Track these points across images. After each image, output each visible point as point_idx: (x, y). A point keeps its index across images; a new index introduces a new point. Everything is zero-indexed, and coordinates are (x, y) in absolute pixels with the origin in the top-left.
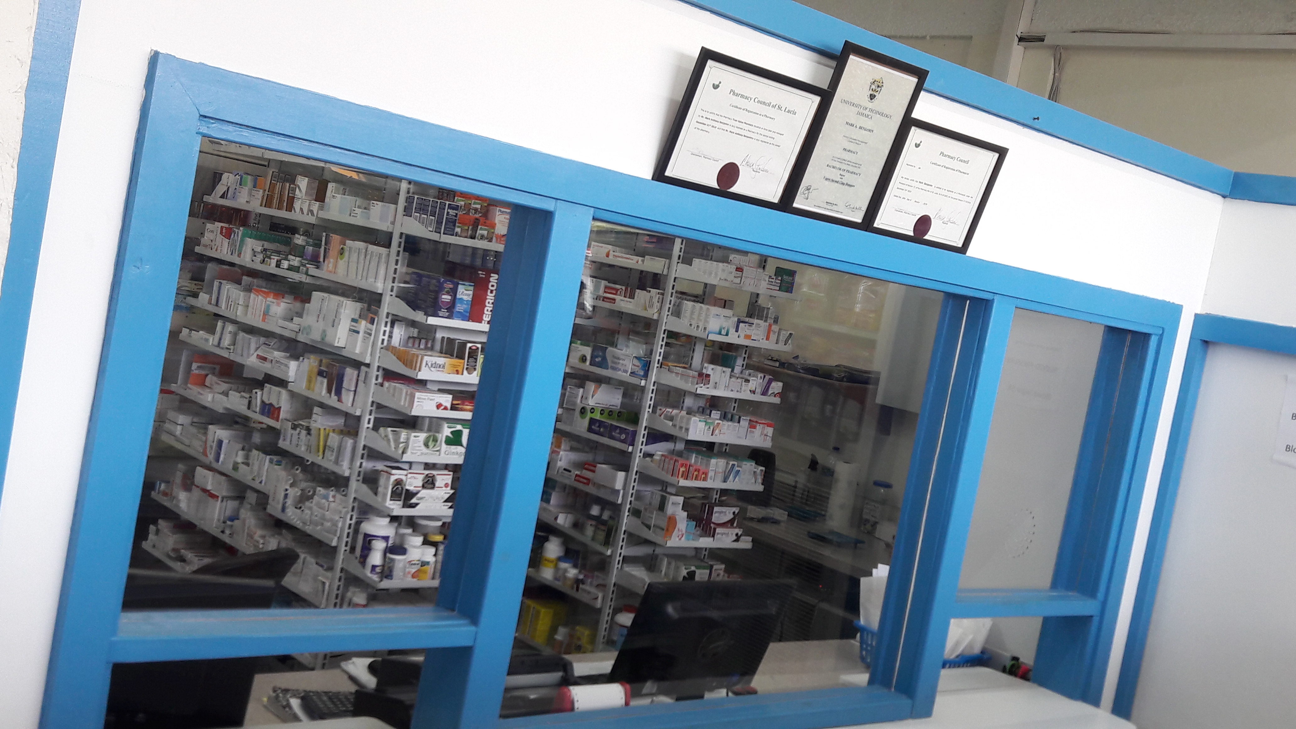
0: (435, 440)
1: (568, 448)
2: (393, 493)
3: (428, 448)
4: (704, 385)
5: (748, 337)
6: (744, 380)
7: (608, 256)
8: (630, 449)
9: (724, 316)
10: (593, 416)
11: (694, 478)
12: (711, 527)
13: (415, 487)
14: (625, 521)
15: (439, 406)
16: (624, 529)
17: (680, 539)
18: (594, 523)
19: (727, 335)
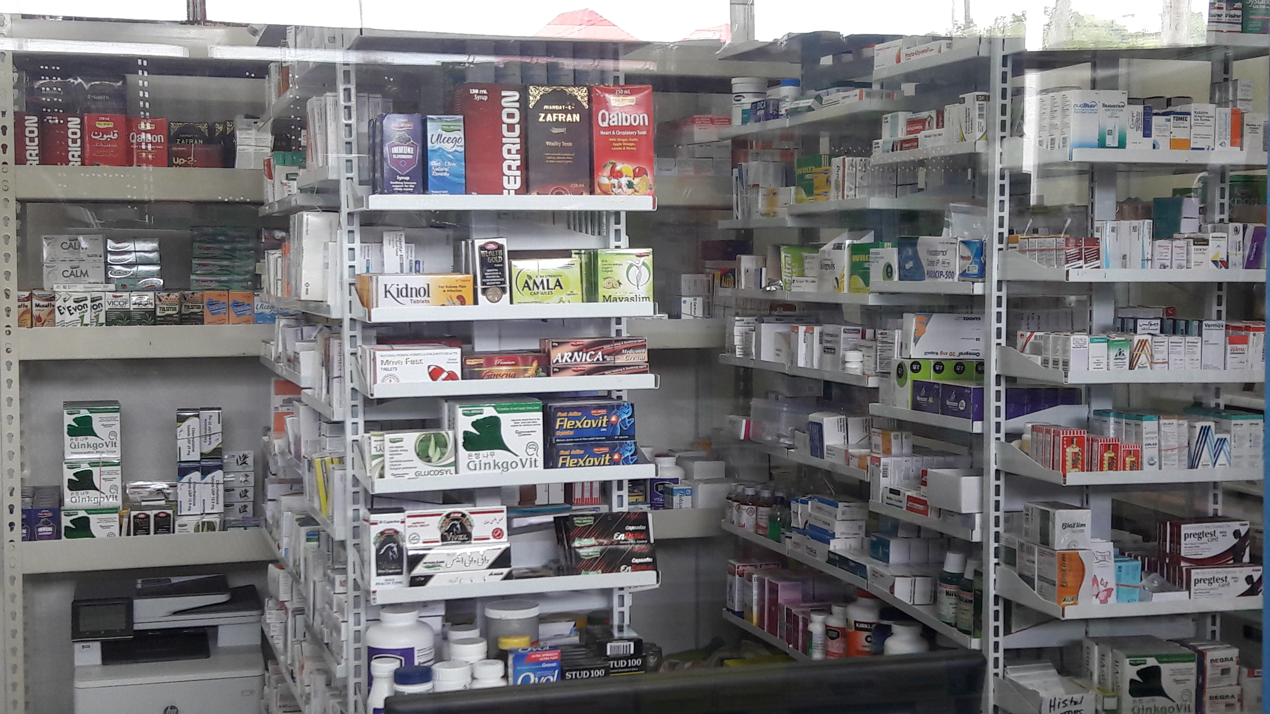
0: (441, 444)
1: (907, 450)
2: (380, 559)
3: (430, 461)
4: (1085, 263)
5: (1176, 144)
6: (1192, 241)
7: (898, 61)
8: (977, 427)
9: (1104, 105)
10: (919, 377)
11: (1106, 466)
12: (1181, 569)
13: (424, 542)
14: (992, 576)
15: (435, 373)
16: (992, 593)
17: (1104, 601)
18: (952, 589)
19: (1122, 145)
